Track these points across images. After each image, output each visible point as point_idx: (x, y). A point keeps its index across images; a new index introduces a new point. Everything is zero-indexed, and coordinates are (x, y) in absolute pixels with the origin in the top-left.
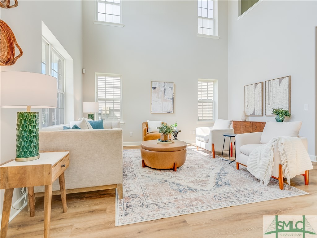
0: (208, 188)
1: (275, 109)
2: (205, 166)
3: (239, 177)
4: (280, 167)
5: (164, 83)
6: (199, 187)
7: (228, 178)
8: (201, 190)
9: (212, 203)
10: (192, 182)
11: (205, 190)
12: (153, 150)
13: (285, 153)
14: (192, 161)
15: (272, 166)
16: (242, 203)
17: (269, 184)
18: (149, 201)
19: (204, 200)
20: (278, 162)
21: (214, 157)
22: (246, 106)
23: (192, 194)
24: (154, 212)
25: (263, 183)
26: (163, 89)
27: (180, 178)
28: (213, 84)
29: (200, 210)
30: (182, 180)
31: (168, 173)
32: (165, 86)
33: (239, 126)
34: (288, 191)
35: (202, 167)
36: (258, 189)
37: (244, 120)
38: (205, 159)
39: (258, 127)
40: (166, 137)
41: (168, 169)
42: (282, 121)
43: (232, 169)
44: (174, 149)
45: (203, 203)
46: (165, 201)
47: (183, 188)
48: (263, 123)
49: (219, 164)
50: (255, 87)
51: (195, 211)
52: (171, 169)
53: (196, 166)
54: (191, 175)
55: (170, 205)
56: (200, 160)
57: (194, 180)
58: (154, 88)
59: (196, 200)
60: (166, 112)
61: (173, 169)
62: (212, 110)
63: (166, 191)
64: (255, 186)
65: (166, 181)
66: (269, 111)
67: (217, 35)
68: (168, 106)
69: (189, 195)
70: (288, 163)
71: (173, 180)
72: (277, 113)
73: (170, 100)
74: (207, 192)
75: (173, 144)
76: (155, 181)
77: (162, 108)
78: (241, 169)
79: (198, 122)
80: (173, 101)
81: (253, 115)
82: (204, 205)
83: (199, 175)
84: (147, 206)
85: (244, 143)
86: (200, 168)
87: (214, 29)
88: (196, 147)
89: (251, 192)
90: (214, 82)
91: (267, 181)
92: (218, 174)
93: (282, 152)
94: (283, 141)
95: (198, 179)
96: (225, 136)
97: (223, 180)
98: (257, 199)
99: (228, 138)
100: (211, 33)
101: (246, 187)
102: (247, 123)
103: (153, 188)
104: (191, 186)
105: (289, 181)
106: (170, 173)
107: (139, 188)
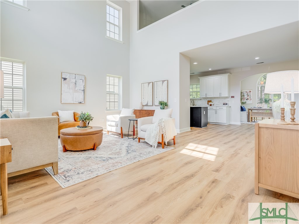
0: (122, 155)
1: (160, 101)
2: (117, 143)
3: (141, 146)
4: (162, 135)
5: (75, 75)
6: (116, 156)
7: (134, 148)
8: (118, 157)
9: (127, 162)
10: (111, 154)
11: (121, 157)
12: (76, 135)
13: (165, 127)
14: (106, 142)
15: (158, 135)
16: (144, 158)
17: (157, 147)
18: (82, 170)
19: (122, 162)
20: (162, 133)
21: (122, 138)
22: (142, 99)
23: (113, 160)
24: (90, 175)
25: (154, 147)
26: (74, 81)
27: (101, 154)
28: (118, 80)
29: (121, 167)
30: (103, 154)
31: (89, 152)
32: (76, 78)
33: (138, 114)
34: (166, 149)
35: (115, 144)
36: (152, 150)
37: (141, 109)
38: (116, 139)
39: (150, 113)
40: (85, 124)
41: (89, 150)
42: (164, 109)
43: (136, 143)
44: (95, 132)
45: (121, 163)
46: (95, 168)
47: (105, 158)
48: (153, 110)
49: (126, 141)
50: (148, 85)
51: (117, 168)
52: (91, 149)
53: (110, 144)
54: (108, 150)
55: (99, 169)
56: (112, 140)
57: (112, 153)
58: (65, 79)
59: (116, 163)
60: (77, 103)
61: (93, 149)
62: (117, 101)
63: (93, 163)
64: (150, 149)
65: (90, 157)
66: (157, 103)
67: (121, 40)
68: (79, 97)
69: (110, 161)
70: (166, 133)
71: (96, 155)
72: (161, 103)
73: (81, 91)
74: (122, 158)
75: (92, 129)
76: (80, 159)
77: (73, 98)
78: (141, 142)
79: (106, 111)
80: (84, 92)
81: (147, 105)
82: (122, 164)
83: (114, 149)
84: (82, 173)
85: (143, 124)
86: (114, 145)
87: (119, 35)
88: (107, 132)
89: (148, 153)
90: (119, 78)
91: (156, 145)
92: (127, 147)
93: (163, 126)
94: (163, 120)
95: (114, 152)
96: (130, 120)
97: (131, 150)
98: (151, 155)
99: (132, 122)
100: (117, 37)
101: (145, 151)
102: (143, 111)
103: (82, 163)
104: (111, 156)
105: (166, 143)
106: (92, 152)
107: (69, 166)
